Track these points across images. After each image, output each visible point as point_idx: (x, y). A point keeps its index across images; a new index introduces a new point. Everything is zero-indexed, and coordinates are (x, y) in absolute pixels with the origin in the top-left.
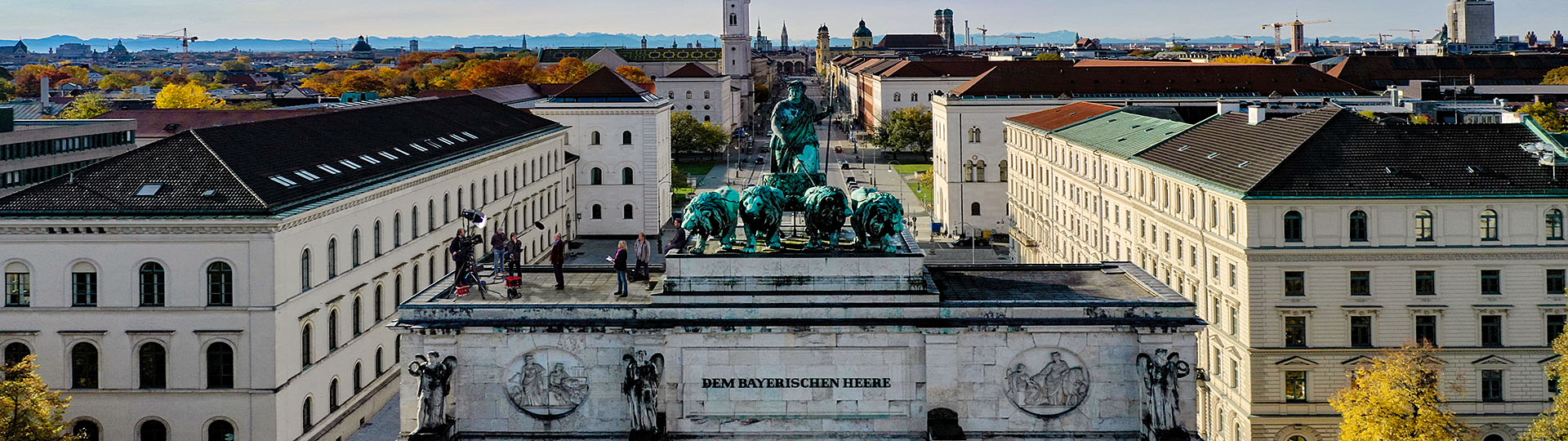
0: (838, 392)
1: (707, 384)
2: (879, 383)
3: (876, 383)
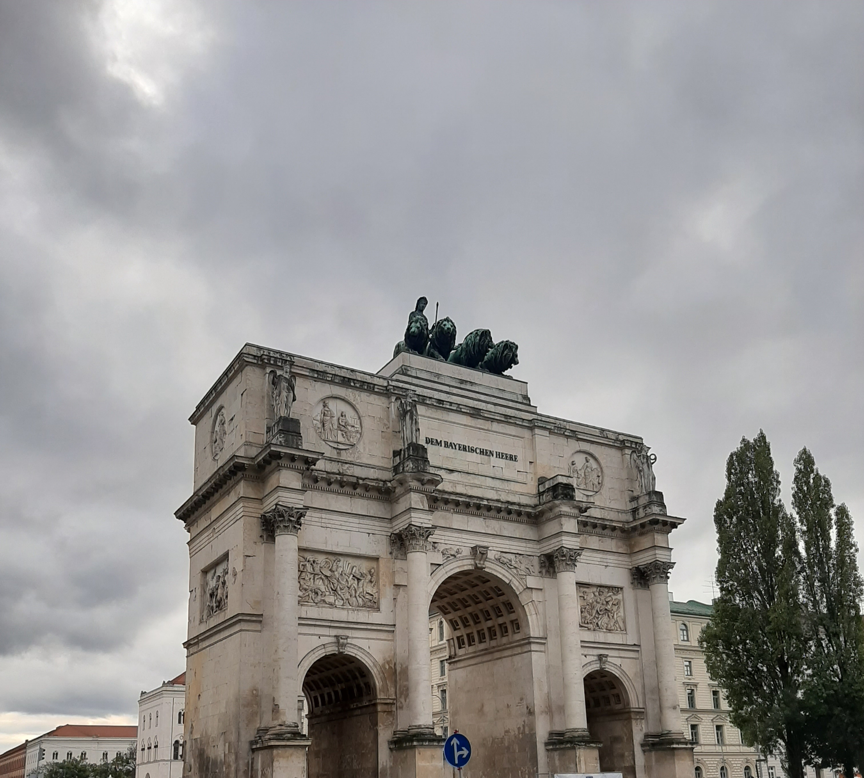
0: (493, 459)
2: (512, 458)
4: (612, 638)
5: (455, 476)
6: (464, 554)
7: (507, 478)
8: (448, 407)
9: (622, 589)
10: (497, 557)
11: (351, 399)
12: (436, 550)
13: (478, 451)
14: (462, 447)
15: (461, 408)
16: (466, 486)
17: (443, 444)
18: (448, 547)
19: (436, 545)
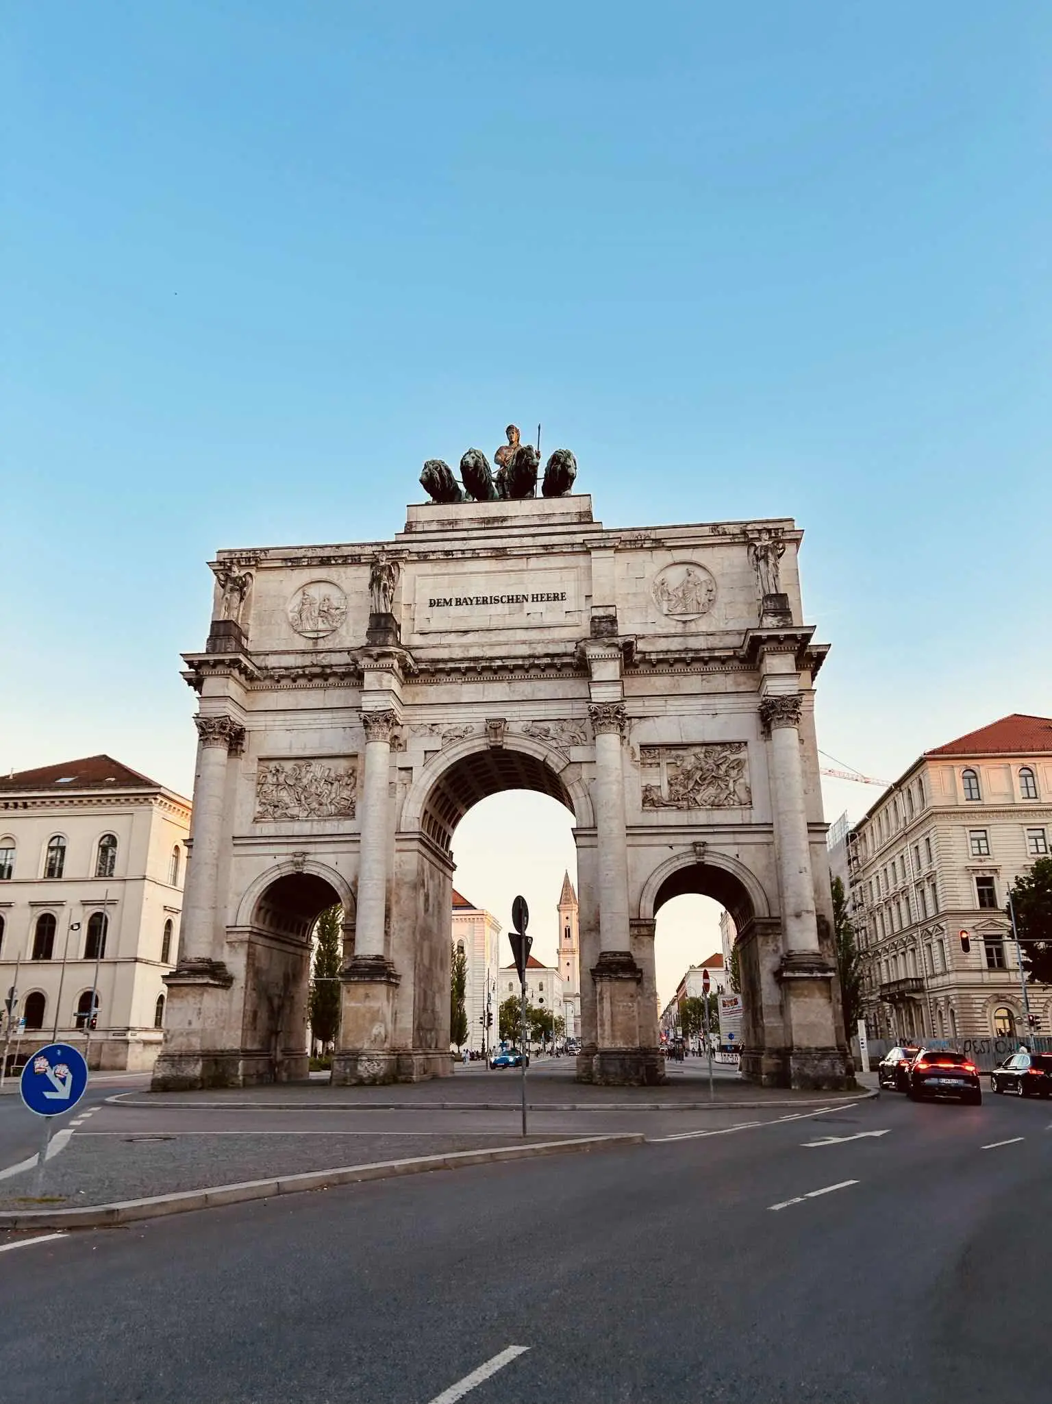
0: (528, 606)
1: (432, 604)
2: (557, 597)
3: (556, 597)
4: (719, 817)
5: (470, 638)
6: (475, 732)
7: (546, 624)
8: (461, 556)
9: (746, 743)
10: (524, 729)
11: (334, 578)
12: (434, 734)
13: (505, 599)
14: (481, 600)
15: (478, 553)
16: (483, 646)
17: (454, 603)
18: (454, 726)
19: (434, 728)
